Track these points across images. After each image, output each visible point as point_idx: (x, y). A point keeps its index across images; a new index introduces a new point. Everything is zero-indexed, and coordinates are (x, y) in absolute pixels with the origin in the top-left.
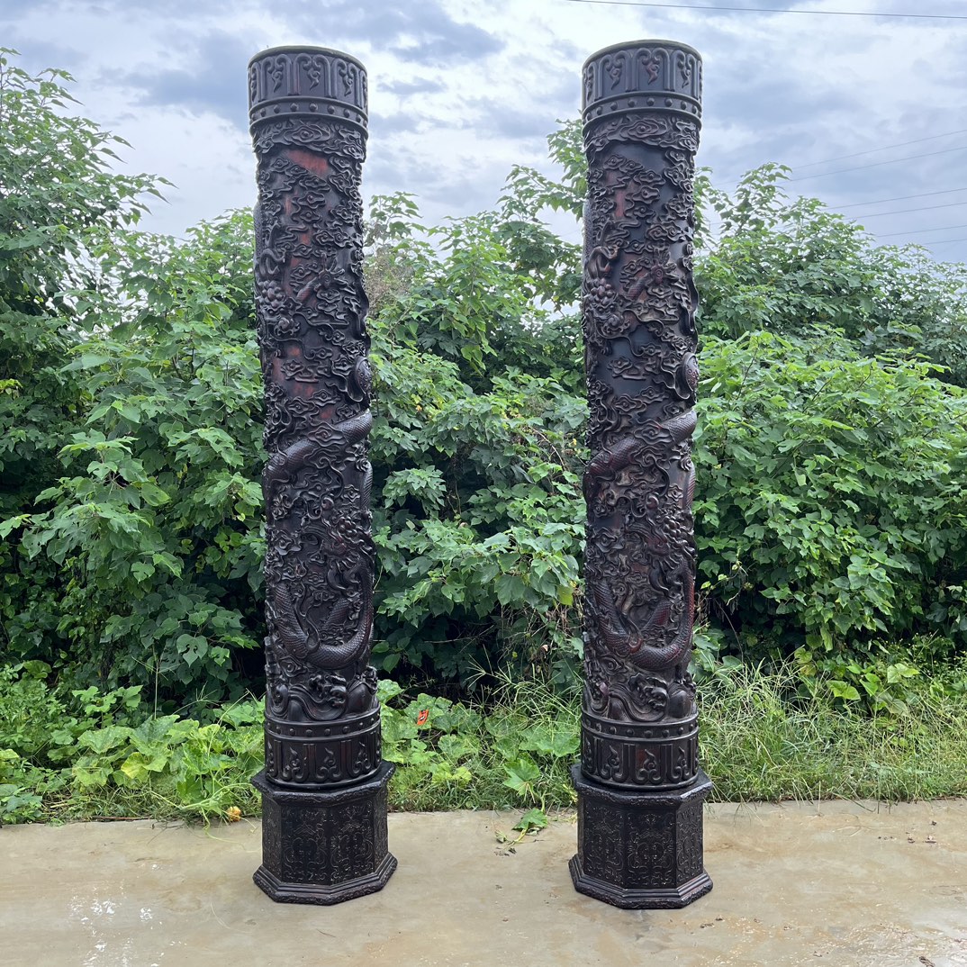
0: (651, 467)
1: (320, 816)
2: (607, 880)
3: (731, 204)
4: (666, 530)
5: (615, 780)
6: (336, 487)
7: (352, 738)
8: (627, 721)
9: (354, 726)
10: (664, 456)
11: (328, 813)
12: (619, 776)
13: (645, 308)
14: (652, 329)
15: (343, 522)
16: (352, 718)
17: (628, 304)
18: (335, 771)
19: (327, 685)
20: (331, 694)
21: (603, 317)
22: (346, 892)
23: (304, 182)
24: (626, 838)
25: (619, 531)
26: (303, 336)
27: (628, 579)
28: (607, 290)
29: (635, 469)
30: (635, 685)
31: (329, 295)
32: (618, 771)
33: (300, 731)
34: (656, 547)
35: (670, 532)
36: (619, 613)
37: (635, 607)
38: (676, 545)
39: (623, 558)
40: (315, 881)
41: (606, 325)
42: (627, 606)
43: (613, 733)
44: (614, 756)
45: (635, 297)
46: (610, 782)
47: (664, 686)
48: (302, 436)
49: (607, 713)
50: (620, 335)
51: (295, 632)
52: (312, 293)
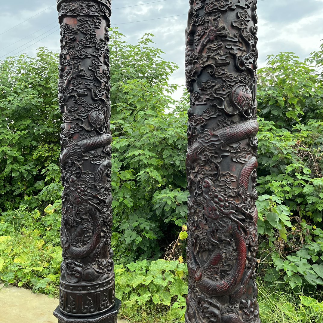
0: (208, 161)
4: (216, 203)
7: (83, 294)
9: (84, 288)
10: (216, 153)
13: (205, 58)
15: (79, 188)
16: (83, 283)
17: (196, 58)
19: (73, 266)
20: (74, 270)
27: (196, 232)
29: (200, 162)
31: (77, 81)
34: (210, 213)
35: (219, 204)
36: (193, 253)
37: (200, 251)
38: (223, 213)
45: (200, 52)
47: (218, 308)
48: (65, 148)
52: (69, 82)
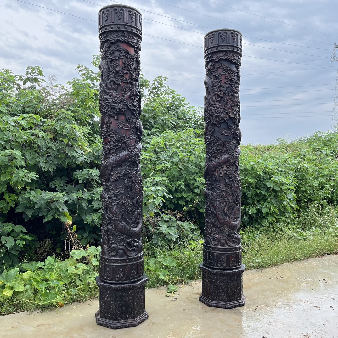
0: (233, 164)
1: (131, 293)
2: (221, 301)
3: (150, 87)
5: (223, 267)
6: (136, 169)
7: (140, 262)
8: (227, 247)
9: (140, 257)
10: (237, 161)
11: (134, 292)
12: (225, 265)
13: (231, 113)
14: (233, 120)
15: (139, 182)
16: (140, 254)
17: (227, 111)
18: (136, 275)
19: (133, 243)
20: (134, 246)
21: (219, 115)
22: (140, 320)
23: (128, 56)
24: (228, 285)
25: (223, 184)
26: (126, 112)
27: (226, 200)
28: (220, 106)
29: (228, 164)
30: (229, 235)
31: (135, 98)
32: (224, 264)
33: (124, 261)
34: (235, 189)
36: (224, 211)
37: (228, 209)
39: (224, 193)
40: (129, 318)
41: (220, 117)
42: (225, 209)
43: (222, 251)
44: (223, 259)
45: (229, 109)
46: (221, 268)
47: (236, 234)
48: (126, 149)
49: (219, 245)
50: (224, 121)
51: (122, 223)
52: (130, 97)
